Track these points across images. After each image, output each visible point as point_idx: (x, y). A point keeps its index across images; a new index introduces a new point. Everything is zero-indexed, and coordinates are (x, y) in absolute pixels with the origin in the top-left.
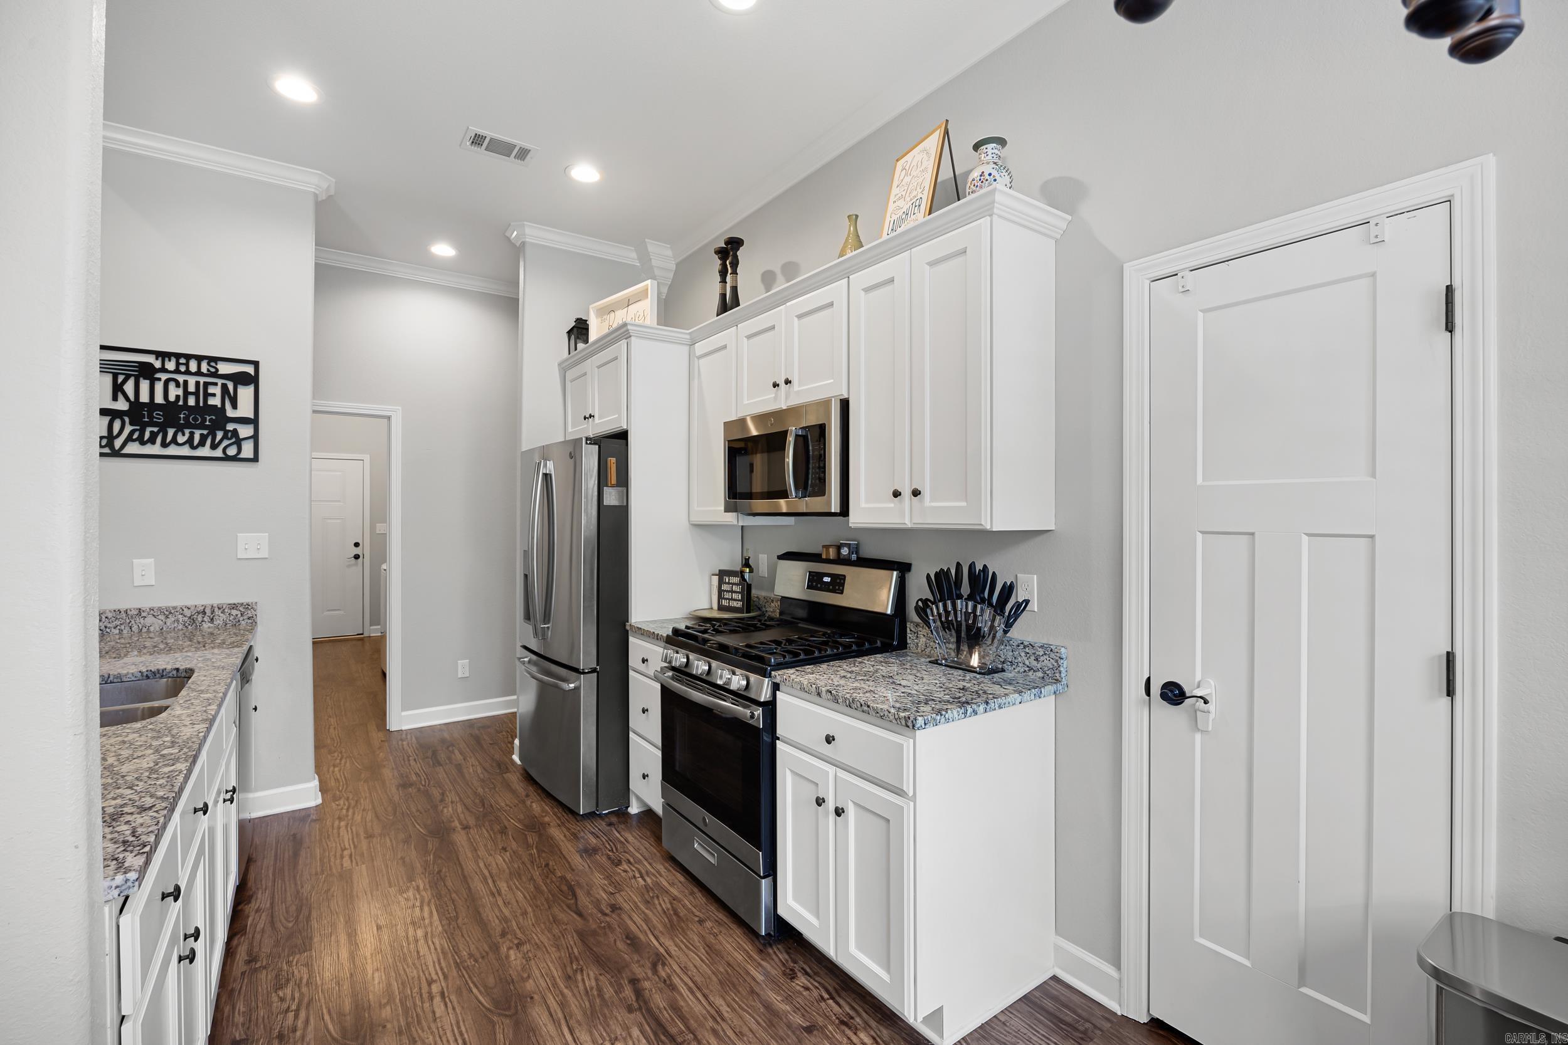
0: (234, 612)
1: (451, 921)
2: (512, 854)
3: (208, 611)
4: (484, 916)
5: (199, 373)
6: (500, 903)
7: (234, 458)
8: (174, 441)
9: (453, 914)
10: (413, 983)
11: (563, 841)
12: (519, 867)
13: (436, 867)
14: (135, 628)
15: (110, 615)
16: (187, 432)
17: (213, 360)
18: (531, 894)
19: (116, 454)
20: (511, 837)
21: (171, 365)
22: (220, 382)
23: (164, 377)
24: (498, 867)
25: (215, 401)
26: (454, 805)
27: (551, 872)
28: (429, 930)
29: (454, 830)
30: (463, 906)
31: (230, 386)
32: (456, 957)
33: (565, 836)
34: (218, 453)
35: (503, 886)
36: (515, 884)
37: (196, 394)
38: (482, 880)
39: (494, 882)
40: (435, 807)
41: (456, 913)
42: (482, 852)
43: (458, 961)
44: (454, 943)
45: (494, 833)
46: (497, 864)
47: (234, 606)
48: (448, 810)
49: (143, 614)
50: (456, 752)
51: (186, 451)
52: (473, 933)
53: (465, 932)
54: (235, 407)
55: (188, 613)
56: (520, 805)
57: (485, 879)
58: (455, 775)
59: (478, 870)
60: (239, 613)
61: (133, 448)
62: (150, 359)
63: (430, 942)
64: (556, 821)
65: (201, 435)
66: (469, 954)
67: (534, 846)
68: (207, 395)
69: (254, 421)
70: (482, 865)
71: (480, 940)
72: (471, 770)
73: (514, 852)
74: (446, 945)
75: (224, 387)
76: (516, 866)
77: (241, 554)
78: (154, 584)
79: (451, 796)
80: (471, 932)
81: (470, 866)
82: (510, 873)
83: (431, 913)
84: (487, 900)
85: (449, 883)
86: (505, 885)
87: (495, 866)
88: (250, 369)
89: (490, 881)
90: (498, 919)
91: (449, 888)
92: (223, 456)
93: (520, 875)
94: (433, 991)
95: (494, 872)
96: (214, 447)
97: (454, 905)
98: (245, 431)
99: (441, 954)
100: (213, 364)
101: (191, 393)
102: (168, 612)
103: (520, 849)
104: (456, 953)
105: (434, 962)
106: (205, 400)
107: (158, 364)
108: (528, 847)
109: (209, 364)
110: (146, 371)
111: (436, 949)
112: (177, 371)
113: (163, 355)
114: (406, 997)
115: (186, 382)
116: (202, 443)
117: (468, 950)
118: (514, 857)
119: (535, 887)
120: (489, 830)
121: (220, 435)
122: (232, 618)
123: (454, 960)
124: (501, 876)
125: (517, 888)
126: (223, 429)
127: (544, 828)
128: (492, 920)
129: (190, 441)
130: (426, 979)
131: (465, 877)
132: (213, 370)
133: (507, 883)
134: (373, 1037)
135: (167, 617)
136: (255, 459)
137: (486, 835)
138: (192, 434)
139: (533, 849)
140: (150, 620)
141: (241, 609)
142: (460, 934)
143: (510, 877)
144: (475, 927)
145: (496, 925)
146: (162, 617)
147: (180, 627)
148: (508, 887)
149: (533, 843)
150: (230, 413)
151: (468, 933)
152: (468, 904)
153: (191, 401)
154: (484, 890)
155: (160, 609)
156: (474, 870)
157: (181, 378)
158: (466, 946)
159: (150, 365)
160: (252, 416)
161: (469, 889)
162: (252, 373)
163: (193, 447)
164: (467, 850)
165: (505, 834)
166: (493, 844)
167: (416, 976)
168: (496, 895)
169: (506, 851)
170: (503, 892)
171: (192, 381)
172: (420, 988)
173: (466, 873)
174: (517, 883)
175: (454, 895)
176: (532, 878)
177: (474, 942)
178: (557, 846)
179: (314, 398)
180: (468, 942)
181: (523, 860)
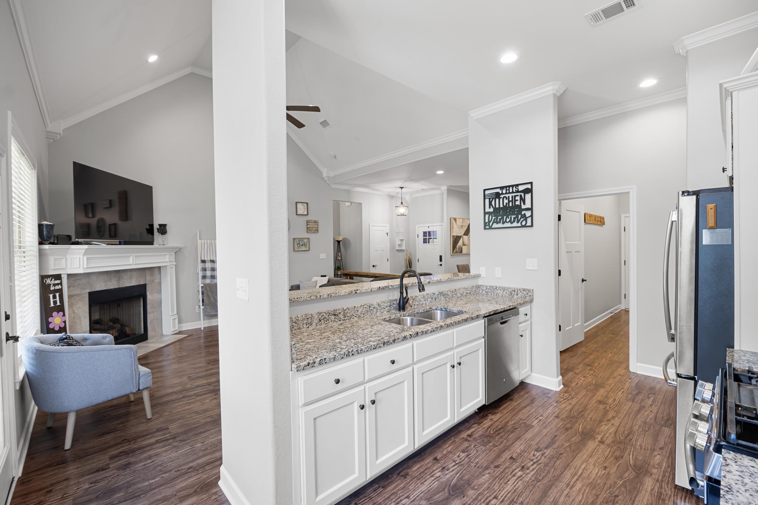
0: (524, 292)
1: (536, 480)
2: (606, 474)
3: (516, 290)
4: (551, 491)
5: (513, 192)
6: (565, 493)
7: (525, 226)
8: (506, 221)
9: (540, 478)
10: (491, 491)
11: (646, 491)
12: (600, 483)
13: (563, 450)
14: (495, 294)
15: (489, 287)
16: (509, 217)
17: (517, 185)
18: (586, 502)
19: (491, 228)
20: (618, 464)
21: (504, 191)
22: (519, 194)
23: (502, 196)
24: (589, 474)
25: (518, 203)
26: (612, 426)
27: (613, 501)
28: (524, 476)
29: (595, 439)
30: (549, 478)
31: (523, 194)
32: (516, 498)
33: (652, 490)
34: (519, 225)
35: (579, 485)
36: (585, 490)
37: (512, 201)
38: (573, 474)
39: (577, 480)
40: (601, 421)
41: (542, 479)
42: (592, 461)
43: (515, 500)
44: (523, 491)
45: (612, 456)
46: (591, 472)
47: (524, 290)
48: (605, 427)
49: (497, 289)
50: (652, 399)
51: (509, 225)
52: (536, 494)
53: (534, 491)
54: (524, 204)
55: (510, 290)
56: (649, 451)
57: (575, 474)
58: (634, 411)
59: (578, 467)
60: (526, 293)
61: (495, 225)
62: (498, 190)
63: (517, 481)
64: (659, 476)
65: (514, 217)
66: (522, 502)
67: (624, 480)
68: (516, 201)
69: (531, 209)
70: (583, 466)
71: (534, 500)
72: (646, 413)
73: (608, 473)
74: (520, 488)
75: (521, 196)
76: (599, 482)
77: (528, 268)
78: (500, 277)
79: (617, 422)
80: (536, 493)
81: (577, 462)
82: (591, 483)
83: (534, 469)
84: (561, 485)
85: (558, 463)
86: (580, 486)
87: (589, 472)
88: (529, 186)
89: (576, 478)
90: (554, 499)
91: (555, 465)
92: (520, 225)
93: (594, 488)
94: (492, 502)
95: (584, 475)
96: (518, 222)
97: (546, 475)
98: (528, 214)
99: (513, 490)
100: (517, 187)
101: (511, 201)
102: (504, 289)
103: (613, 474)
104: (519, 496)
105: (507, 491)
106: (515, 203)
107: (501, 192)
108: (621, 477)
109: (516, 188)
110: (497, 195)
111: (515, 486)
112: (506, 193)
113: (502, 188)
114: (482, 494)
115: (509, 197)
116: (514, 221)
117: (524, 499)
118: (604, 476)
119: (593, 502)
120: (612, 452)
121: (520, 216)
122: (524, 295)
123: (514, 498)
124: (584, 480)
125: (583, 494)
126: (521, 214)
127: (645, 475)
128: (551, 496)
129: (510, 221)
130: (496, 495)
131: (568, 465)
132: (517, 190)
133: (583, 486)
134: (457, 496)
135: (504, 291)
136: (532, 226)
137: (606, 453)
138: (511, 217)
139: (621, 481)
140: (499, 291)
141: (527, 291)
142: (531, 490)
143: (588, 484)
144: (540, 493)
145: (549, 501)
146: (502, 291)
147: (508, 295)
148: (580, 489)
149: (626, 478)
150: (523, 207)
151: (534, 492)
152: (552, 479)
153: (511, 205)
154: (566, 480)
155: (502, 287)
156: (576, 465)
157: (507, 196)
158: (526, 496)
159: (498, 193)
160: (530, 207)
161: (562, 473)
162: (530, 188)
163: (512, 223)
164: (586, 454)
165: (617, 460)
166: (603, 461)
167: (496, 490)
168: (569, 487)
169: (605, 470)
170: (574, 489)
171: (510, 195)
172: (490, 496)
173: (571, 464)
174: (587, 491)
175: (552, 470)
176: (597, 496)
177: (531, 499)
178: (638, 491)
179: (559, 194)
180: (528, 496)
181: (608, 481)
